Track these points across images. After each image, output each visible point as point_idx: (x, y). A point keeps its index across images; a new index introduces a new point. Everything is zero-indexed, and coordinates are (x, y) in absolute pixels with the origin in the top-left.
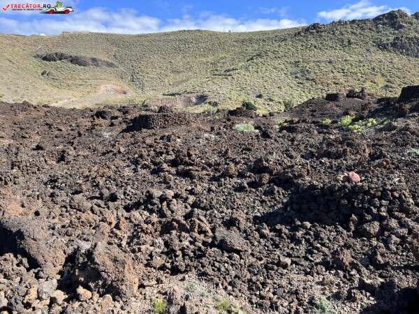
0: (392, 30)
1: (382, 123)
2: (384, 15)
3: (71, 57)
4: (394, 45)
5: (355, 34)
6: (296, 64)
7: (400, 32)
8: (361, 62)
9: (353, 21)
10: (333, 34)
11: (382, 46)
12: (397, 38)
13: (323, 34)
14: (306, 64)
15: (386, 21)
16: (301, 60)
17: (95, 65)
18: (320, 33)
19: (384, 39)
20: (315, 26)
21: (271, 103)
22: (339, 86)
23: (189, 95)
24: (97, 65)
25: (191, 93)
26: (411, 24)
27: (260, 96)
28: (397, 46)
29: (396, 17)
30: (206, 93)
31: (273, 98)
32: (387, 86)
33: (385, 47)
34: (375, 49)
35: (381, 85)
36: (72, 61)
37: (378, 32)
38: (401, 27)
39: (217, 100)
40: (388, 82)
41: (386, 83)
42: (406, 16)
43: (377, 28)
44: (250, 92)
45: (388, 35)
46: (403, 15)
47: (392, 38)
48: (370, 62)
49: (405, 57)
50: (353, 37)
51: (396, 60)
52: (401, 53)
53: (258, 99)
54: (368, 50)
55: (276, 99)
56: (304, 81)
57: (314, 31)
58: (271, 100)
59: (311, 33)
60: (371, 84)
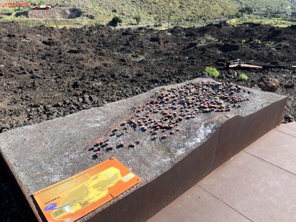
21: (123, 16)
22: (157, 5)
23: (63, 8)
25: (63, 6)
27: (115, 11)
30: (77, 7)
32: (181, 6)
35: (178, 6)
39: (92, 14)
40: (181, 3)
44: (107, 8)
55: (125, 13)
58: (124, 15)
60: (173, 4)
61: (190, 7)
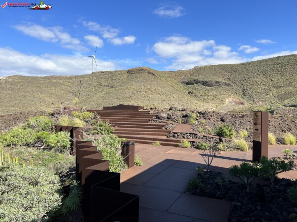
3: (203, 81)
17: (218, 86)
24: (219, 86)
36: (203, 84)
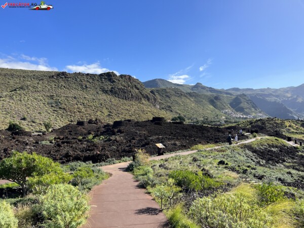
0: (109, 83)
1: (106, 138)
2: (104, 74)
4: (111, 91)
5: (89, 82)
6: (52, 97)
7: (114, 85)
8: (94, 100)
9: (88, 74)
10: (76, 80)
11: (105, 91)
12: (112, 88)
13: (69, 79)
14: (58, 98)
15: (106, 77)
16: (55, 95)
18: (67, 79)
19: (106, 87)
20: (63, 73)
21: (33, 124)
22: (81, 114)
26: (119, 80)
27: (24, 119)
28: (113, 92)
29: (111, 76)
31: (35, 121)
32: (109, 115)
33: (106, 92)
34: (101, 92)
35: (106, 114)
37: (102, 83)
38: (114, 82)
40: (110, 112)
41: (109, 113)
42: (116, 76)
43: (101, 80)
44: (15, 116)
45: (108, 86)
46: (115, 75)
47: (110, 87)
48: (99, 100)
49: (117, 99)
50: (88, 83)
51: (113, 100)
52: (115, 96)
53: (23, 121)
54: (97, 93)
55: (38, 121)
56: (58, 109)
57: (63, 76)
59: (61, 77)
60: (101, 113)
61: (120, 115)
